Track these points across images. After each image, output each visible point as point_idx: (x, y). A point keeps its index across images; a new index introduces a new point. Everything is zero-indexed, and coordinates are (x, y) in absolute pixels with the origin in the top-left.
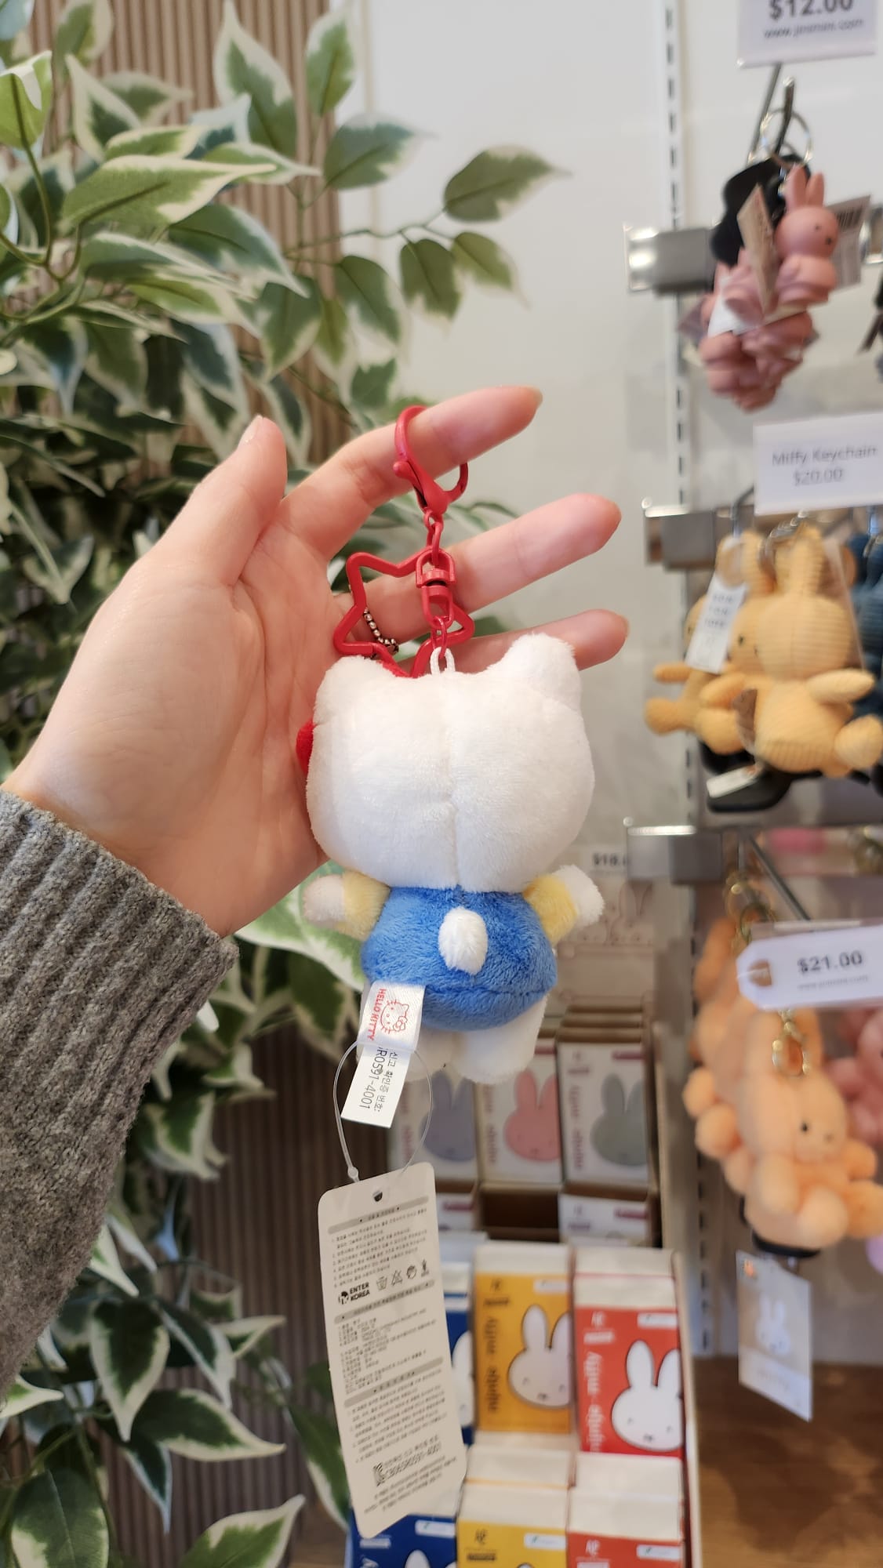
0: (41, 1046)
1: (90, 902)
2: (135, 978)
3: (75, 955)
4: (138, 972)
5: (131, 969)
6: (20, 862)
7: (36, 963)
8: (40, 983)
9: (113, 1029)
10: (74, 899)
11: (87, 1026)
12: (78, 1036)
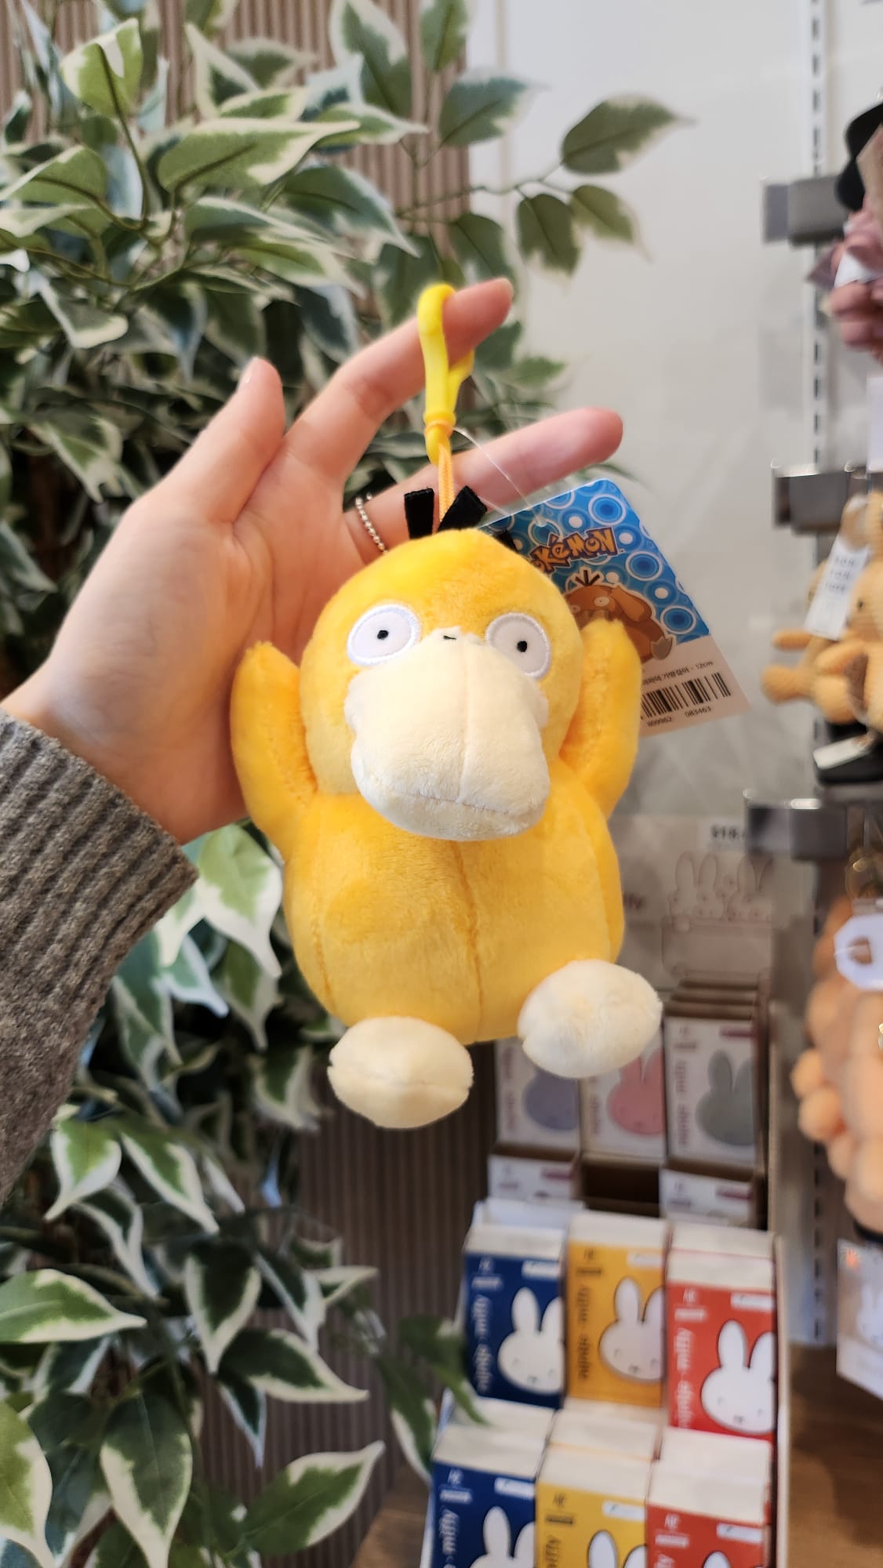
0: (38, 934)
8: (40, 882)
9: (96, 926)
11: (75, 920)
12: (69, 928)
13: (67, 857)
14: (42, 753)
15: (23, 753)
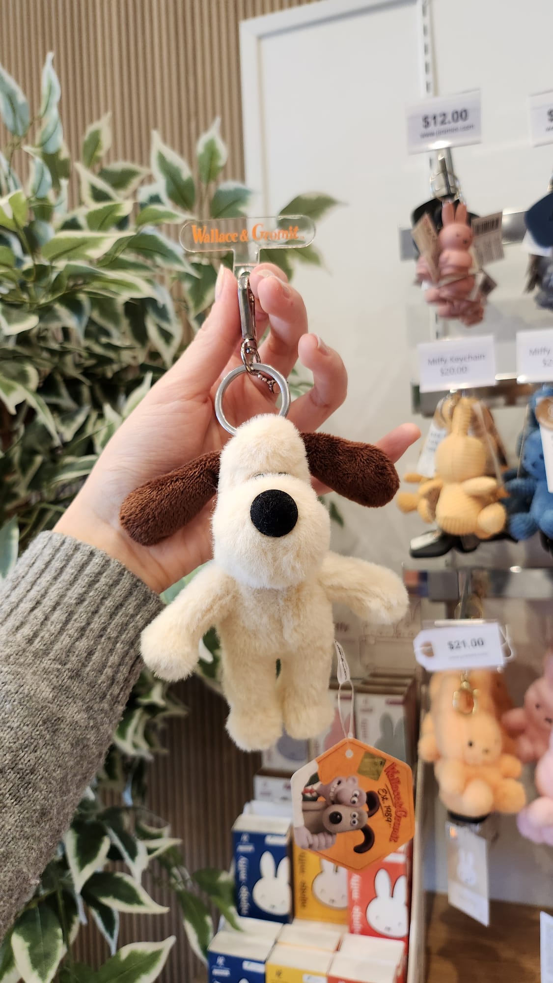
13: (112, 615)
14: (96, 557)
15: (85, 558)
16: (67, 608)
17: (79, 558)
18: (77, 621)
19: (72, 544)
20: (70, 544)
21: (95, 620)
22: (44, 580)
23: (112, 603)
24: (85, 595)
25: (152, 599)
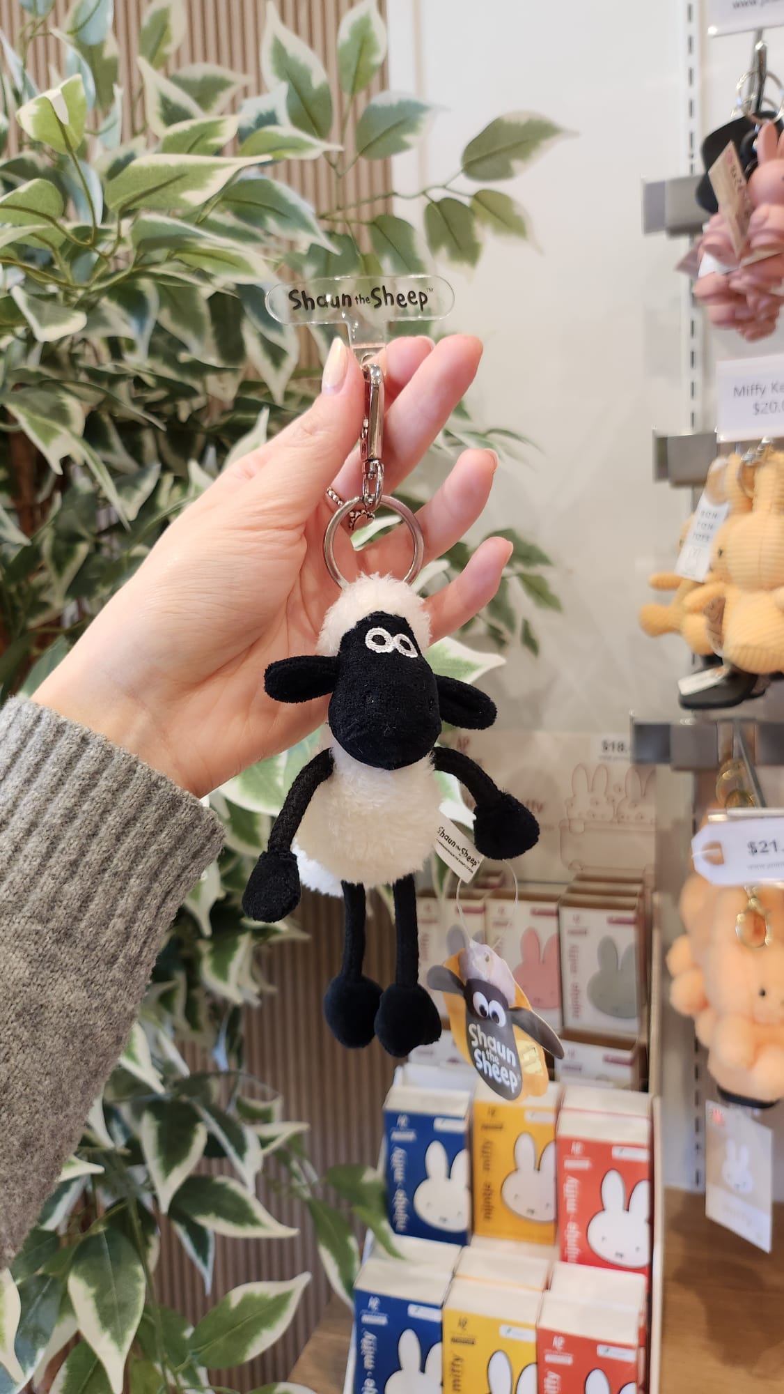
1: (132, 801)
2: (165, 857)
3: (121, 842)
4: (167, 854)
5: (162, 850)
6: (81, 771)
7: (94, 847)
8: (97, 863)
10: (120, 798)
14: (91, 746)
15: (74, 748)
16: (48, 833)
17: (64, 747)
18: (64, 852)
19: (52, 724)
20: (49, 724)
21: (92, 848)
22: (11, 785)
23: (118, 819)
24: (76, 808)
25: (184, 806)
